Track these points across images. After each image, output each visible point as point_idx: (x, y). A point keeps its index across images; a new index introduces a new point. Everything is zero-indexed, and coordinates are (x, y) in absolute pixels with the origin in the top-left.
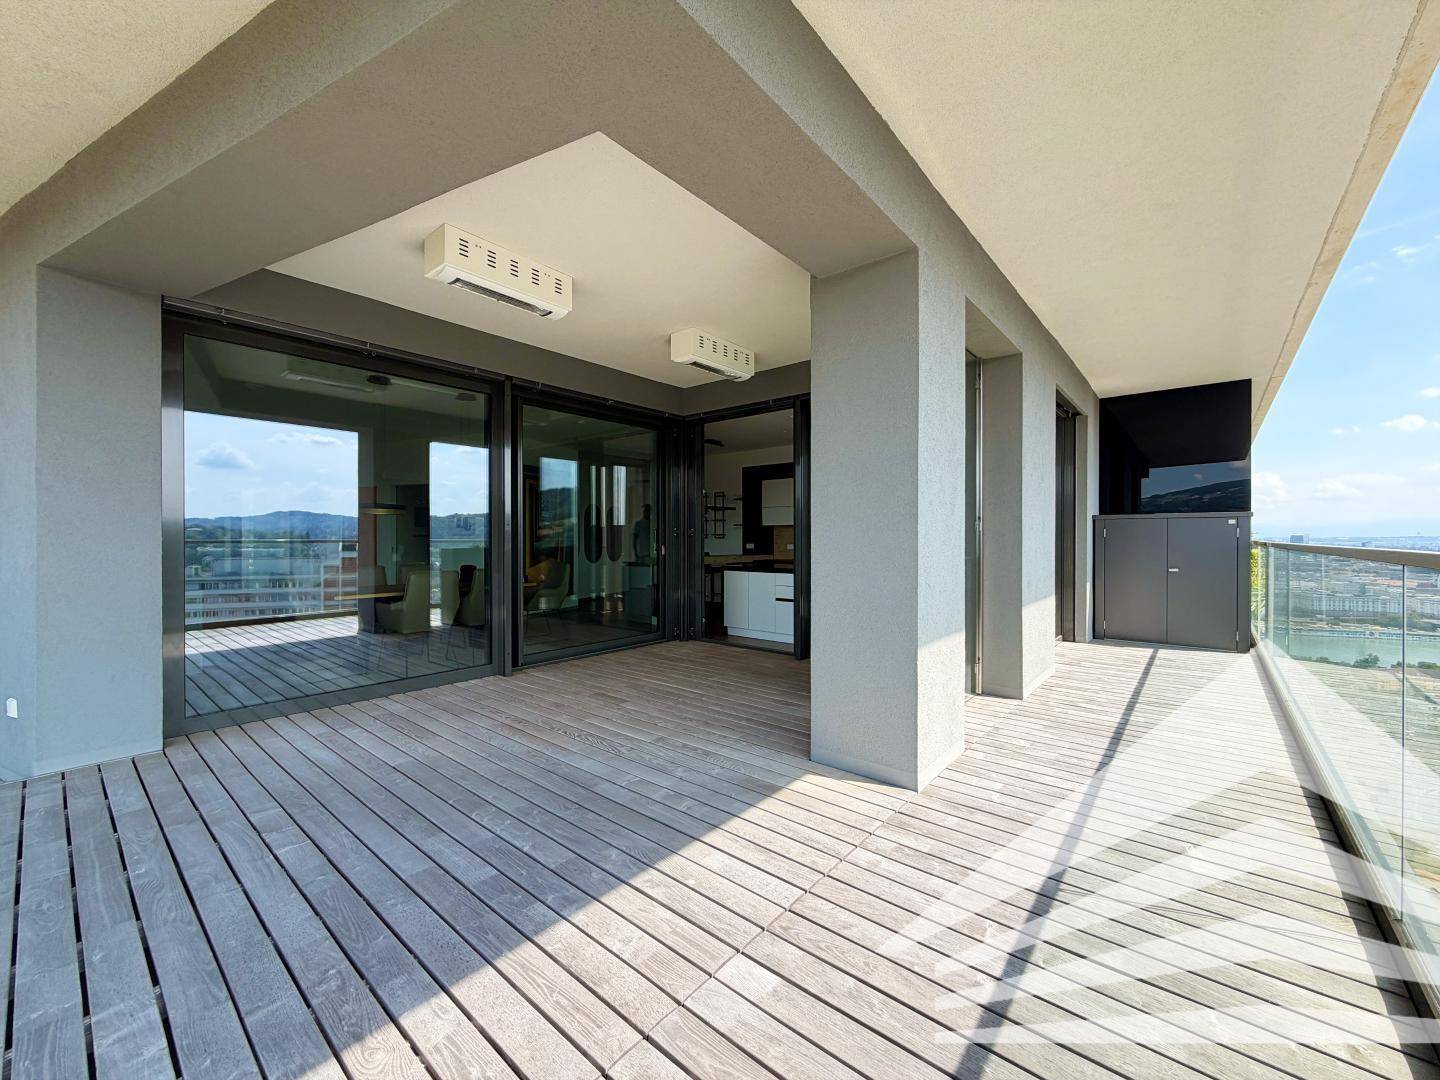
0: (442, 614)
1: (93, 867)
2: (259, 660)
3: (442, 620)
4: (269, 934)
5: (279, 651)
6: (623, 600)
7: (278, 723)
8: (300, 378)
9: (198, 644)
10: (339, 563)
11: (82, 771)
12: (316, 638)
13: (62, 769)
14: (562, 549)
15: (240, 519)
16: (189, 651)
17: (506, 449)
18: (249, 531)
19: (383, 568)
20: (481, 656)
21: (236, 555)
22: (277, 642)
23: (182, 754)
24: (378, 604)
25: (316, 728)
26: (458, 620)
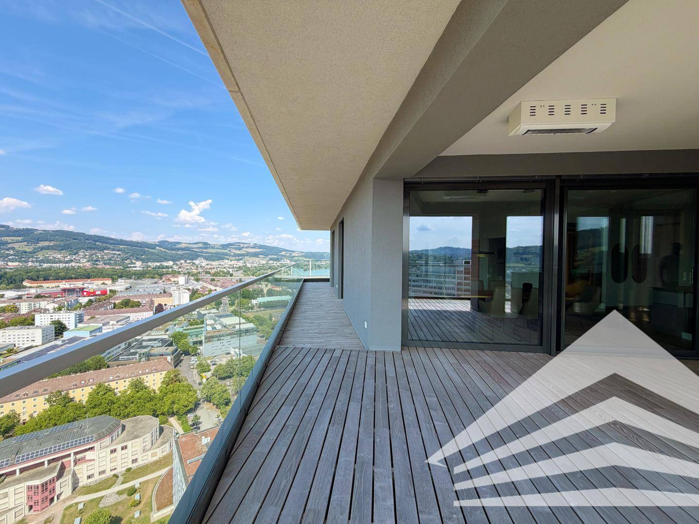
0: (511, 305)
1: (380, 398)
2: (432, 317)
3: (511, 309)
4: (430, 470)
5: (439, 313)
6: (649, 314)
7: (437, 350)
8: (449, 197)
9: (414, 305)
10: (463, 269)
11: (380, 352)
12: (453, 310)
13: (376, 349)
14: (593, 274)
15: (428, 250)
16: (410, 308)
17: (555, 215)
18: (431, 255)
19: (482, 282)
20: (535, 337)
21: (427, 264)
22: (439, 309)
23: (406, 355)
24: (480, 301)
25: (452, 360)
26: (521, 311)
